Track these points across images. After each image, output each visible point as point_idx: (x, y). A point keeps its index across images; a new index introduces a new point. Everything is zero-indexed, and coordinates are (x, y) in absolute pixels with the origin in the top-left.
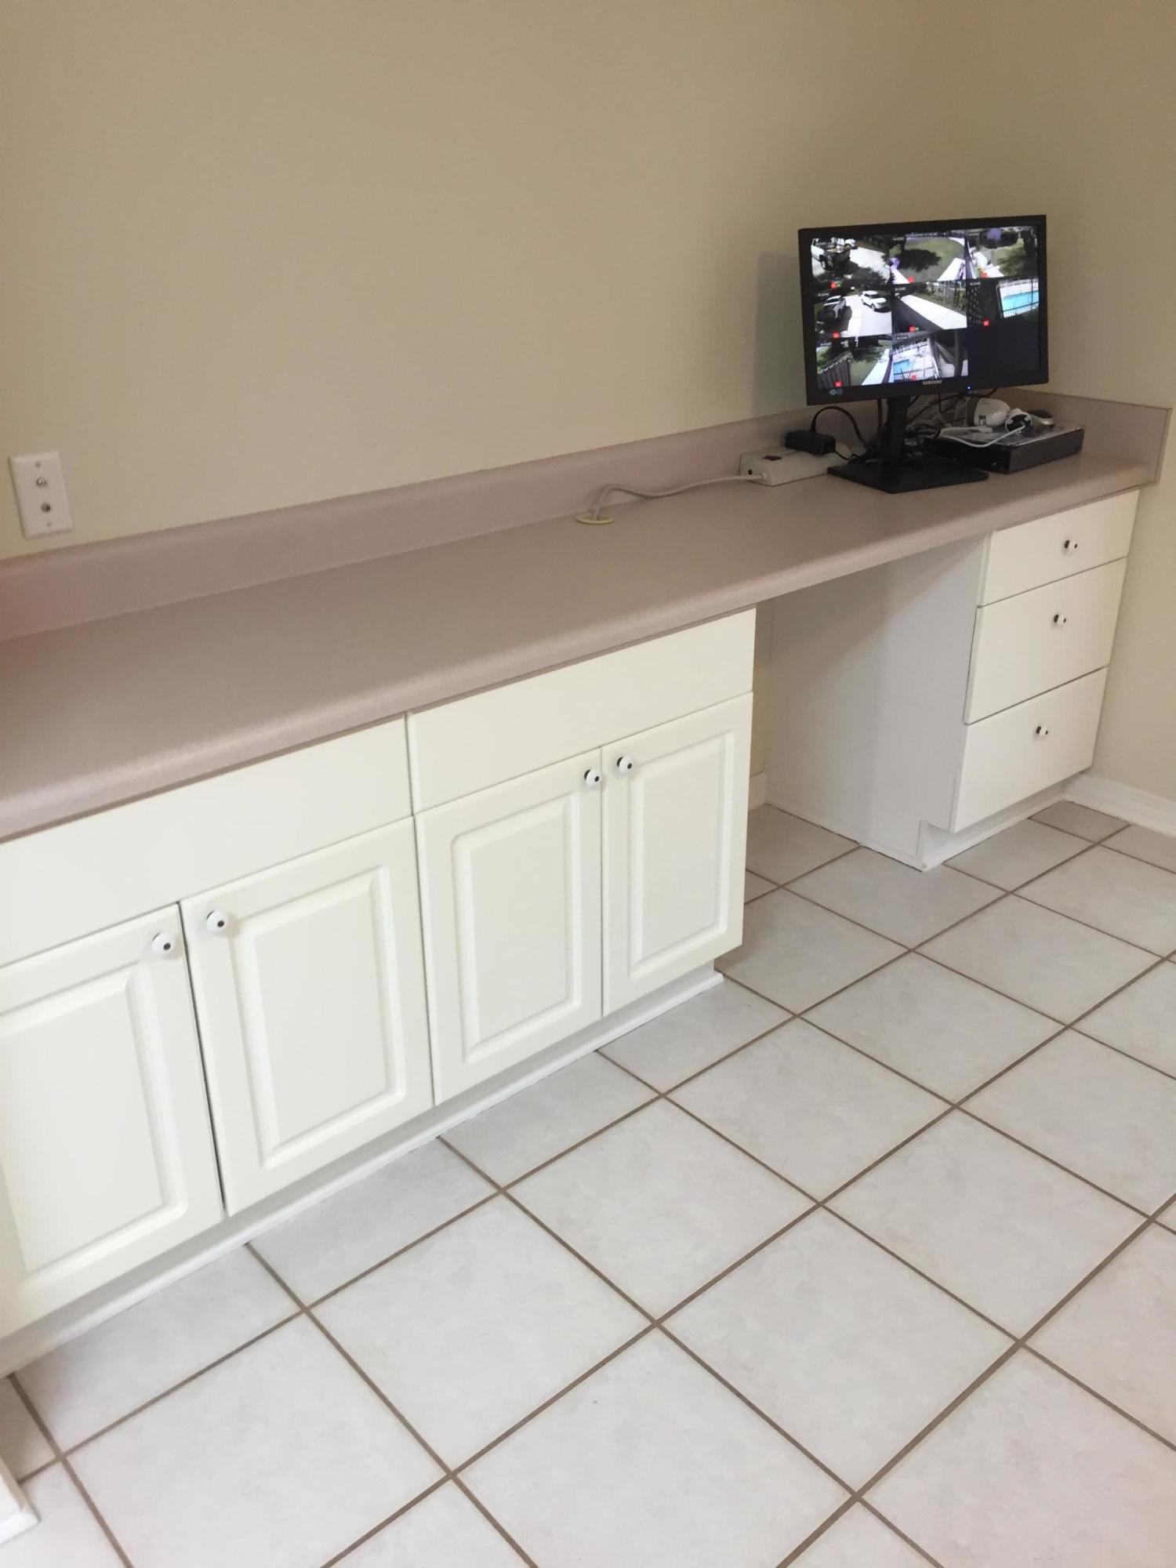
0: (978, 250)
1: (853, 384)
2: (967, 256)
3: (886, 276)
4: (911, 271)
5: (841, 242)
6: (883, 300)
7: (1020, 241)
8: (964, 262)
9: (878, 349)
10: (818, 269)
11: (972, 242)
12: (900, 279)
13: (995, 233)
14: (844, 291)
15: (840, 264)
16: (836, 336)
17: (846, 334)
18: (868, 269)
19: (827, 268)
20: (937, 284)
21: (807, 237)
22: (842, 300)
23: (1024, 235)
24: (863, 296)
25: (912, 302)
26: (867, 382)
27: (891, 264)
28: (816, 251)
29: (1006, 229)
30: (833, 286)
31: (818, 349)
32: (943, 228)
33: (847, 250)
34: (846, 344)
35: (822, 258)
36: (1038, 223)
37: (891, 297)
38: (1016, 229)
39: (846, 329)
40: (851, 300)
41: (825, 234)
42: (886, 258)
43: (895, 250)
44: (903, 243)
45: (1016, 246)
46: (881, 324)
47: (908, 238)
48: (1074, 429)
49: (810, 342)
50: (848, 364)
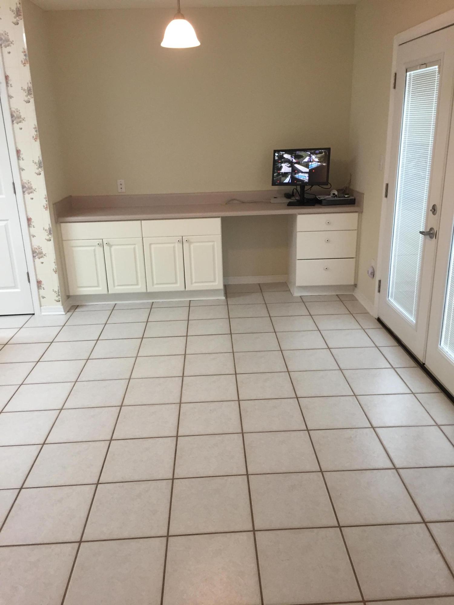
0: (313, 155)
1: (282, 182)
2: (310, 156)
3: (291, 160)
4: (297, 159)
5: (282, 153)
6: (290, 165)
7: (324, 153)
9: (288, 175)
10: (276, 158)
11: (312, 153)
12: (294, 161)
13: (317, 152)
14: (282, 163)
15: (281, 157)
16: (279, 172)
17: (281, 172)
18: (287, 158)
19: (278, 158)
20: (302, 162)
21: (275, 151)
22: (281, 164)
23: (324, 152)
24: (286, 164)
25: (297, 166)
26: (284, 182)
27: (292, 157)
28: (276, 154)
29: (320, 151)
30: (279, 161)
31: (275, 174)
32: (305, 150)
33: (283, 154)
34: (281, 174)
35: (277, 156)
36: (329, 150)
37: (292, 164)
38: (323, 151)
39: (281, 170)
40: (283, 165)
41: (278, 151)
43: (294, 155)
44: (296, 153)
45: (322, 154)
46: (289, 170)
47: (297, 152)
48: (353, 198)
49: (274, 173)
50: (281, 178)
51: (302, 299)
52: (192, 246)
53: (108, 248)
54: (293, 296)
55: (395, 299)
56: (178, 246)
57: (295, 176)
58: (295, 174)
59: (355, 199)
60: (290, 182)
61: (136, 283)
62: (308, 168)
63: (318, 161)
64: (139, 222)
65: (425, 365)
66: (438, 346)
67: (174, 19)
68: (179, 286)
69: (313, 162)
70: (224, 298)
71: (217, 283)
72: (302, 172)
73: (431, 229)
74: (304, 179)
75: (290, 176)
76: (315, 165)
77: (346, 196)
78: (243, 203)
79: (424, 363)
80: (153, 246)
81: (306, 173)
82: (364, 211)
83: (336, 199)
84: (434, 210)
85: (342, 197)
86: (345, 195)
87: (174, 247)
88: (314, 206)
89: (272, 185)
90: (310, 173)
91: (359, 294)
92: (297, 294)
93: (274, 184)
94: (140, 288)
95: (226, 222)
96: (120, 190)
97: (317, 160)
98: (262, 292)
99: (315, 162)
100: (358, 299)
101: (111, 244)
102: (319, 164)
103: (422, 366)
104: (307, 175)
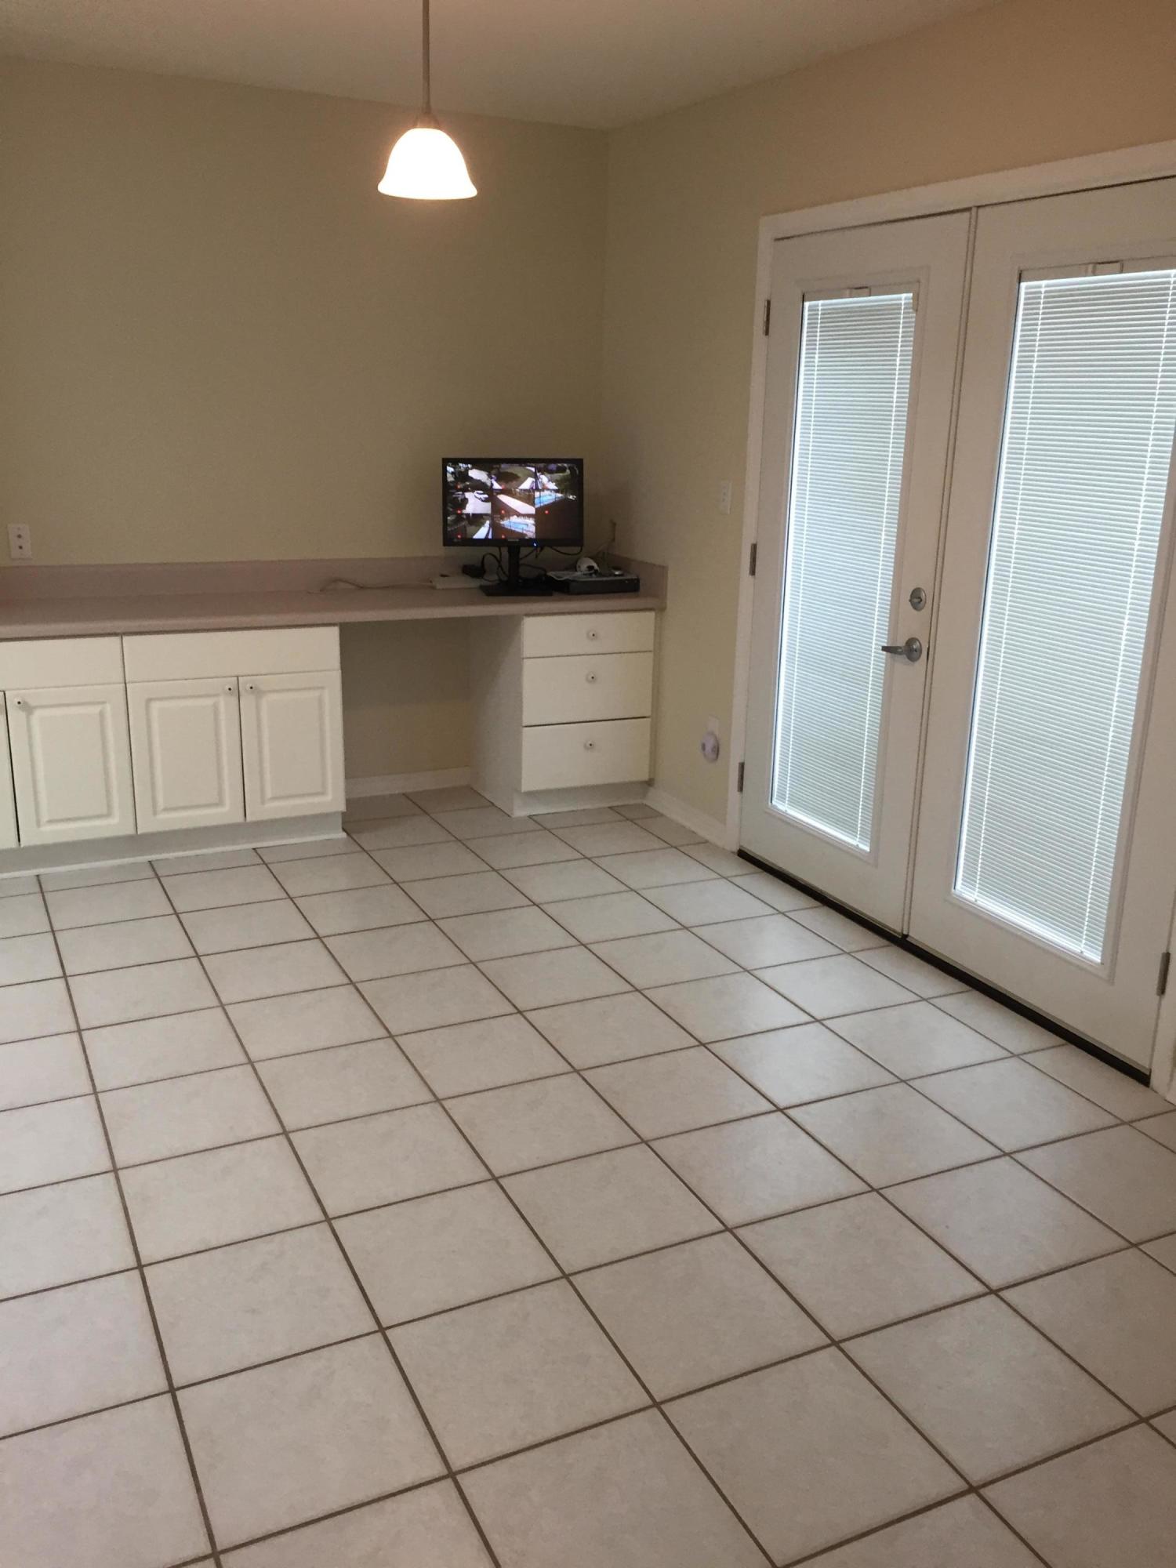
0: (543, 474)
1: (469, 537)
2: (536, 477)
3: (489, 484)
4: (503, 483)
5: (464, 466)
6: (486, 496)
7: (568, 471)
8: (534, 480)
9: (482, 520)
10: (450, 478)
11: (539, 470)
12: (496, 486)
13: (553, 466)
14: (465, 490)
15: (463, 477)
16: (459, 512)
17: (464, 511)
18: (479, 481)
19: (455, 478)
20: (518, 490)
21: (446, 462)
22: (463, 494)
23: (569, 468)
24: (475, 493)
25: (503, 498)
26: (476, 537)
27: (492, 478)
28: (450, 469)
29: (560, 465)
30: (459, 487)
31: (449, 518)
32: (523, 462)
33: (467, 470)
34: (464, 516)
35: (452, 473)
36: (578, 463)
37: (491, 496)
38: (565, 465)
39: (464, 509)
40: (468, 495)
41: (455, 462)
42: (490, 476)
43: (494, 472)
44: (498, 469)
45: (565, 474)
46: (485, 508)
47: (503, 466)
48: (634, 577)
49: (446, 514)
50: (465, 527)
51: (536, 821)
52: (264, 702)
53: (23, 715)
54: (513, 816)
55: (794, 802)
56: (225, 704)
57: (502, 523)
58: (502, 518)
59: (638, 580)
60: (490, 537)
61: (105, 811)
62: (533, 504)
63: (556, 488)
64: (116, 640)
65: (908, 939)
66: (950, 890)
67: (414, 126)
68: (227, 813)
69: (543, 490)
70: (344, 835)
71: (329, 797)
72: (519, 515)
73: (910, 642)
74: (524, 532)
75: (488, 522)
76: (549, 498)
77: (617, 573)
78: (361, 588)
79: (905, 933)
80: (156, 706)
81: (529, 516)
82: (669, 604)
83: (594, 578)
84: (917, 599)
85: (610, 575)
86: (613, 571)
87: (216, 709)
88: (551, 595)
89: (445, 545)
90: (540, 516)
91: (661, 800)
92: (520, 811)
93: (448, 541)
94: (116, 825)
95: (350, 636)
96: (16, 553)
97: (552, 486)
98: (426, 812)
99: (549, 492)
100: (664, 812)
101: (32, 703)
102: (559, 495)
103: (902, 942)
104: (531, 521)
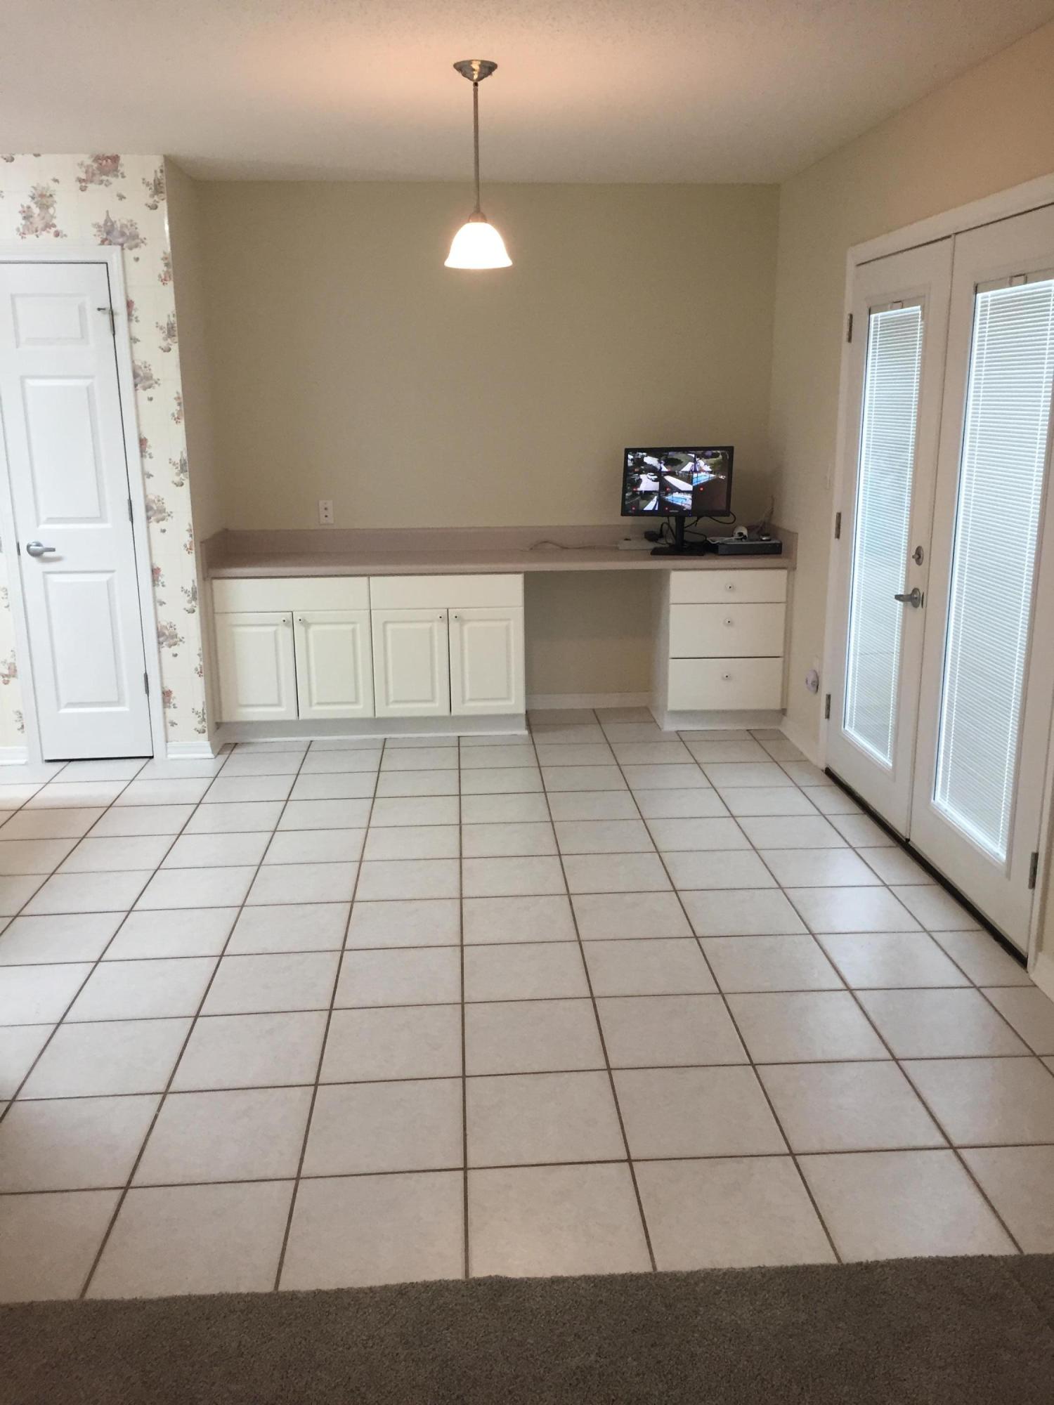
0: (701, 459)
1: (640, 508)
2: (695, 461)
3: (659, 468)
4: (669, 466)
5: (641, 454)
6: (656, 477)
7: (721, 456)
8: (693, 464)
9: (652, 496)
10: (630, 464)
11: (698, 456)
12: (664, 469)
13: (709, 453)
14: (640, 473)
15: (639, 462)
16: (635, 490)
17: (639, 489)
18: (651, 465)
19: (633, 463)
20: (680, 472)
21: (627, 451)
22: (639, 476)
23: (722, 454)
24: (648, 475)
25: (669, 478)
26: (645, 509)
27: (661, 463)
28: (630, 457)
29: (714, 452)
30: (636, 470)
31: (627, 494)
32: (686, 450)
33: (643, 457)
34: (639, 493)
35: (632, 460)
36: (730, 450)
37: (660, 476)
38: (719, 452)
39: (639, 487)
40: (643, 477)
41: (634, 451)
42: (660, 462)
43: (662, 458)
44: (667, 455)
45: (718, 459)
46: (655, 486)
47: (670, 453)
48: (779, 542)
49: (625, 491)
50: (638, 501)
51: (678, 735)
52: (466, 628)
53: (303, 627)
54: (662, 730)
55: (859, 729)
56: (439, 629)
57: (667, 498)
58: (666, 495)
59: (780, 545)
60: (657, 509)
61: (354, 700)
62: (691, 483)
63: (711, 470)
64: (365, 579)
65: (910, 843)
66: (930, 801)
67: (468, 222)
68: (438, 708)
69: (700, 472)
70: (526, 732)
71: (513, 702)
72: (680, 491)
73: (915, 590)
74: (683, 505)
75: (656, 497)
76: (705, 477)
77: (764, 539)
78: (564, 548)
79: (908, 837)
80: (389, 627)
81: (688, 492)
82: (799, 565)
83: (744, 542)
84: (918, 556)
85: (757, 540)
86: (761, 537)
87: (431, 630)
88: (703, 555)
89: (622, 515)
90: (696, 493)
91: (790, 728)
92: (669, 726)
93: (625, 513)
94: (362, 710)
95: (533, 583)
96: (323, 520)
97: (708, 468)
98: (599, 723)
99: (705, 472)
100: (789, 738)
101: (309, 621)
102: (712, 475)
103: (905, 845)
104: (689, 497)
